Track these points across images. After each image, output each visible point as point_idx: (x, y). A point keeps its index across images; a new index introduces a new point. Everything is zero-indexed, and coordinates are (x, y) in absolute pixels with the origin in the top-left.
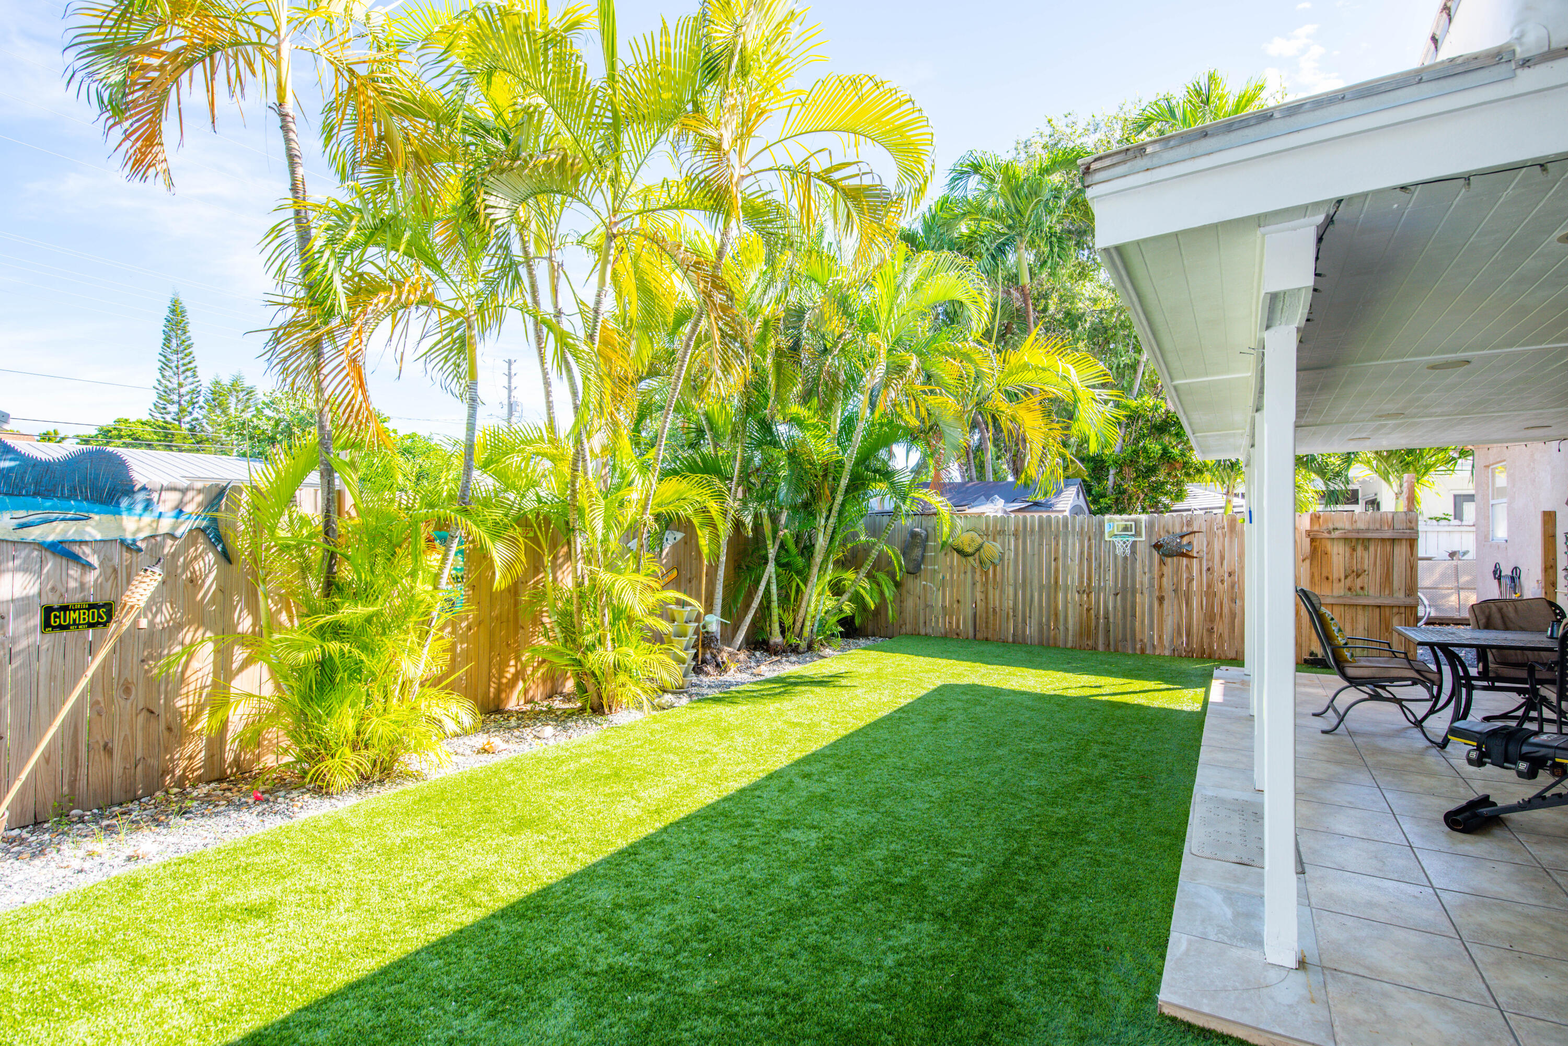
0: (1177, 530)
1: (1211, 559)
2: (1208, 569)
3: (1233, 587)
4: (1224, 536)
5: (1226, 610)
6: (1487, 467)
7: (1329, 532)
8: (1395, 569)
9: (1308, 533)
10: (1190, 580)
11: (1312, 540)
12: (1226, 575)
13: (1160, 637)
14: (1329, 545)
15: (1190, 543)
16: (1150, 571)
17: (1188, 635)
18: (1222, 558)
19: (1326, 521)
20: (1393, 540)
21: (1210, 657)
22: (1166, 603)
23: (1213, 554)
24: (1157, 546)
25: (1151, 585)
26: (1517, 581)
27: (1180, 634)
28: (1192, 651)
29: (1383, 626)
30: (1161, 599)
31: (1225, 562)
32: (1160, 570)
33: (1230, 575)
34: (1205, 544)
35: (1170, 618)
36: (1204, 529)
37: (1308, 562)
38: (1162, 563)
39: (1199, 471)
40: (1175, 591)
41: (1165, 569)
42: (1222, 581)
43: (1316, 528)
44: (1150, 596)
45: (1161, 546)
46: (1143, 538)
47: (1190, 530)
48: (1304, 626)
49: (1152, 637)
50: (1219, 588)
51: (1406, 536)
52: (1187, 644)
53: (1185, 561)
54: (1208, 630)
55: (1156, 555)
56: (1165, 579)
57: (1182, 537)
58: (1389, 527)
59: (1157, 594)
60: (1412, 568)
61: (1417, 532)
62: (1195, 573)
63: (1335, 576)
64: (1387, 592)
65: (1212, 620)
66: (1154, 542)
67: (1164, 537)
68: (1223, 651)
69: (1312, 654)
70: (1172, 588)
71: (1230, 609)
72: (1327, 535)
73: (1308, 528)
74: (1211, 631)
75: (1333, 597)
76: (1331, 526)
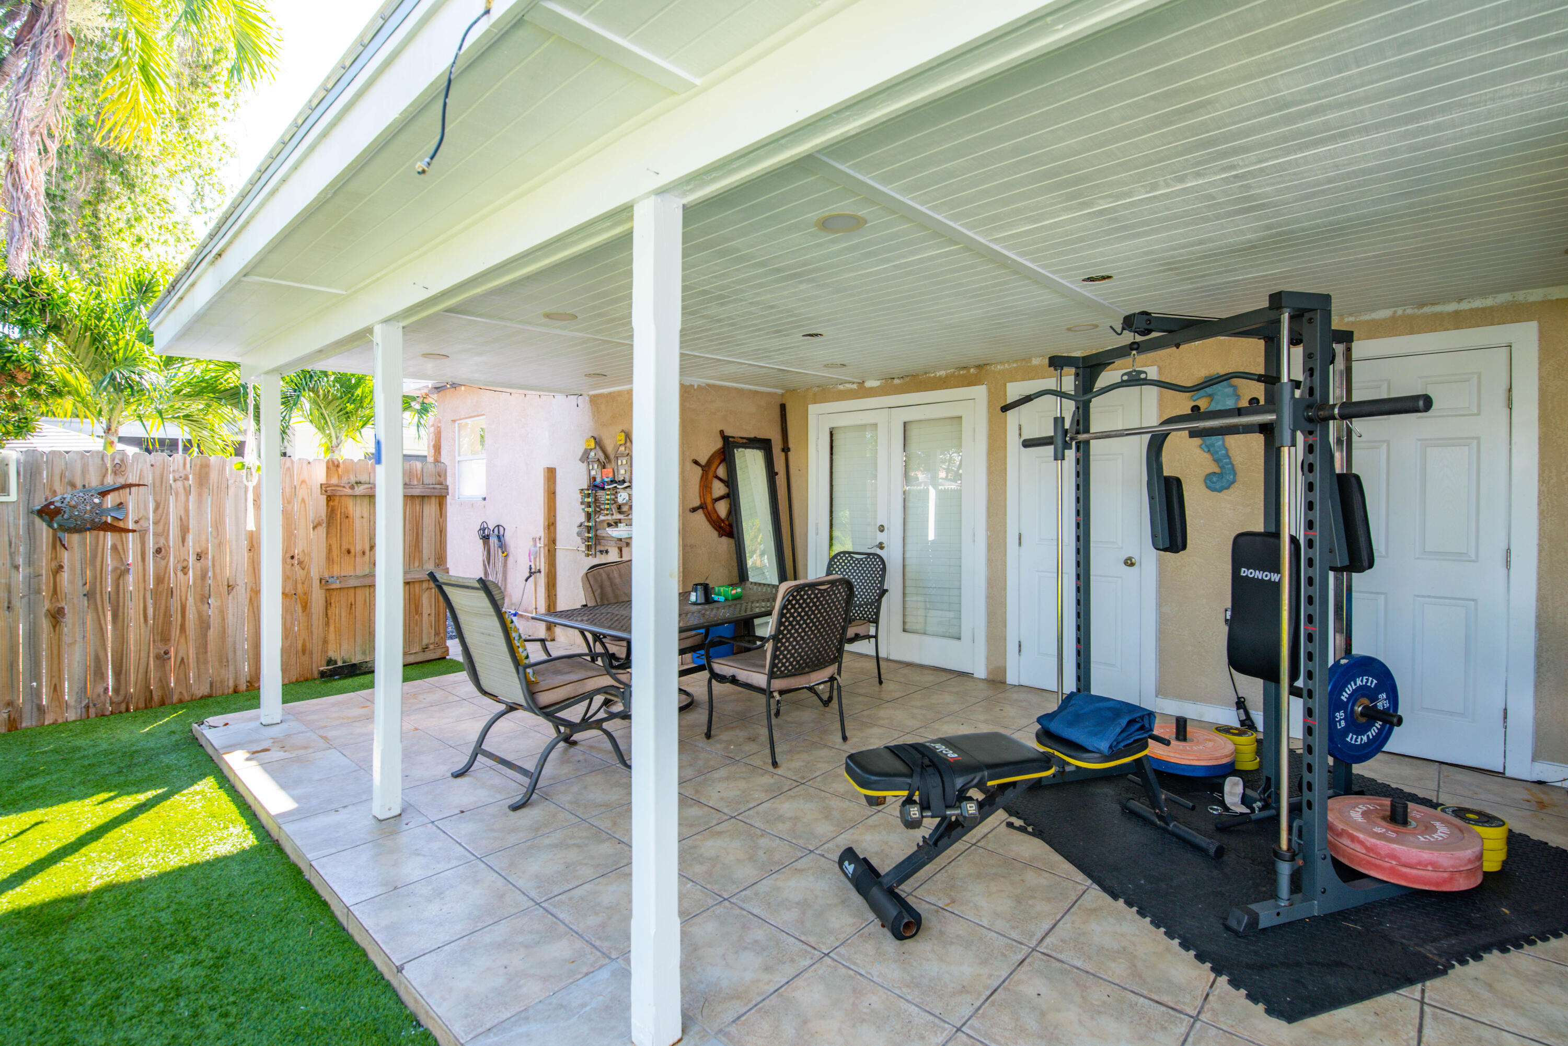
0: (94, 481)
1: (162, 533)
2: (158, 551)
3: (204, 577)
4: (188, 492)
5: (191, 615)
6: (454, 421)
7: (352, 487)
8: (425, 534)
9: (324, 488)
10: (121, 573)
11: (329, 498)
12: (192, 559)
13: (56, 689)
14: (350, 503)
15: (120, 506)
16: (30, 562)
17: (118, 674)
18: (184, 531)
19: (347, 471)
20: (423, 497)
21: (163, 703)
22: (69, 619)
23: (167, 523)
24: (48, 513)
25: (33, 590)
26: (502, 539)
27: (100, 674)
28: (127, 701)
29: (413, 607)
30: (56, 616)
31: (190, 538)
32: (55, 557)
33: (199, 557)
34: (151, 506)
35: (78, 648)
36: (149, 480)
37: (322, 530)
38: (58, 543)
39: (56, 392)
40: (89, 595)
41: (66, 556)
42: (185, 570)
43: (334, 481)
44: (31, 609)
45: (58, 511)
46: (13, 496)
47: (121, 481)
48: (315, 623)
49: (37, 693)
50: (174, 579)
51: (437, 493)
52: (117, 690)
53: (109, 538)
54: (157, 657)
55: (44, 531)
56: (65, 576)
57: (103, 494)
58: (419, 481)
59: (47, 605)
60: (441, 532)
61: (447, 488)
62: (131, 557)
63: (359, 548)
64: (417, 564)
65: (165, 639)
66: (38, 505)
67: (62, 495)
68: (188, 686)
69: (330, 662)
70: (81, 590)
71: (200, 615)
72: (349, 491)
73: (324, 481)
74: (162, 658)
75: (357, 577)
76: (353, 479)
